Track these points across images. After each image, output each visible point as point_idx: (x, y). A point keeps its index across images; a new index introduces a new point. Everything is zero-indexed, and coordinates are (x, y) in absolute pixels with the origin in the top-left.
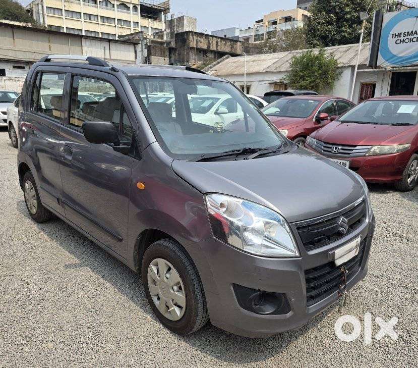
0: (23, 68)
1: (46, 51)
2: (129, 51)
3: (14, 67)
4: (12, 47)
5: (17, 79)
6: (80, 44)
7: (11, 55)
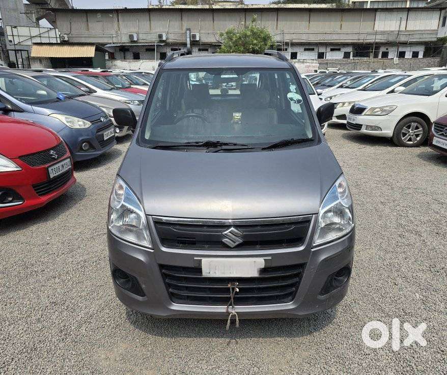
0: (313, 50)
1: (337, 30)
2: (431, 19)
3: (305, 50)
4: (307, 31)
5: (305, 61)
6: (374, 18)
7: (304, 39)
